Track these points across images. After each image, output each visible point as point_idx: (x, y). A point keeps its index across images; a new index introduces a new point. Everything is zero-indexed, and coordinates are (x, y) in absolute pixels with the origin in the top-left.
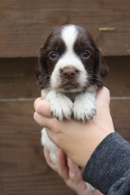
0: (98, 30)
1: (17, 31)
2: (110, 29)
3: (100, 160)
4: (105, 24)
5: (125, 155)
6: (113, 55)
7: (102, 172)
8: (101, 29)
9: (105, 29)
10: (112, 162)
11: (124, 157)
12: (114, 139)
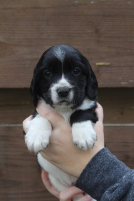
0: (95, 64)
1: (24, 65)
2: (106, 64)
3: (95, 169)
4: (102, 59)
5: (116, 166)
6: (109, 86)
7: (96, 180)
8: (97, 64)
9: (102, 64)
10: (106, 171)
11: (116, 168)
12: (107, 153)
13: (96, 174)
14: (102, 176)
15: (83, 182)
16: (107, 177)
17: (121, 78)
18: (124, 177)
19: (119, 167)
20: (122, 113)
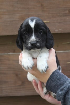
13: (54, 81)
14: (57, 82)
15: (48, 84)
16: (59, 82)
17: (55, 29)
18: (68, 82)
19: (65, 78)
20: (58, 46)
